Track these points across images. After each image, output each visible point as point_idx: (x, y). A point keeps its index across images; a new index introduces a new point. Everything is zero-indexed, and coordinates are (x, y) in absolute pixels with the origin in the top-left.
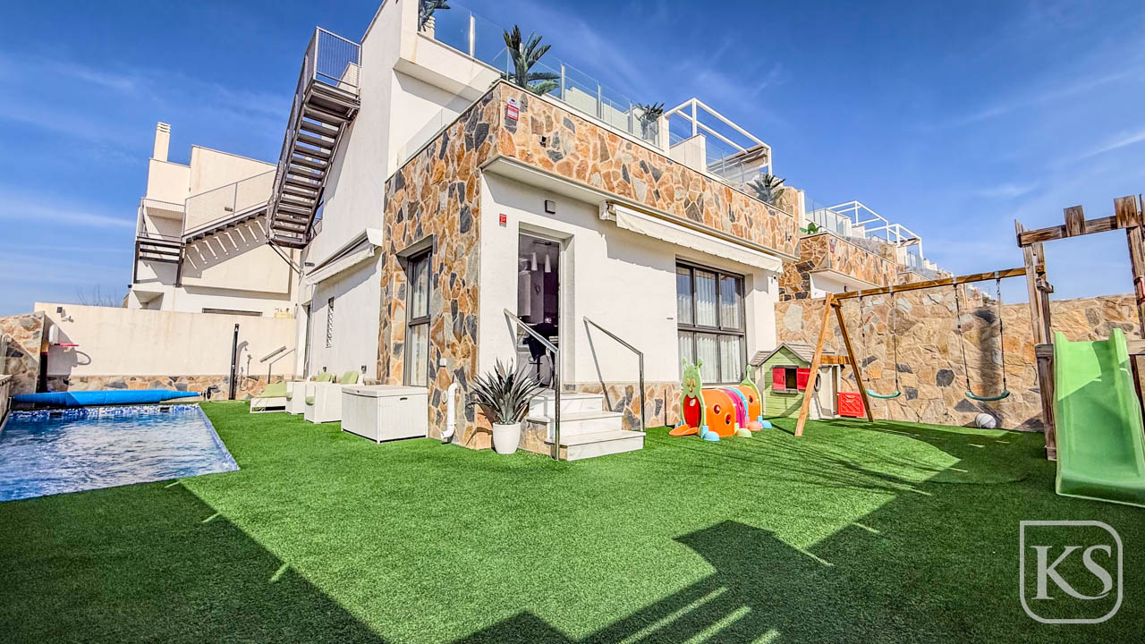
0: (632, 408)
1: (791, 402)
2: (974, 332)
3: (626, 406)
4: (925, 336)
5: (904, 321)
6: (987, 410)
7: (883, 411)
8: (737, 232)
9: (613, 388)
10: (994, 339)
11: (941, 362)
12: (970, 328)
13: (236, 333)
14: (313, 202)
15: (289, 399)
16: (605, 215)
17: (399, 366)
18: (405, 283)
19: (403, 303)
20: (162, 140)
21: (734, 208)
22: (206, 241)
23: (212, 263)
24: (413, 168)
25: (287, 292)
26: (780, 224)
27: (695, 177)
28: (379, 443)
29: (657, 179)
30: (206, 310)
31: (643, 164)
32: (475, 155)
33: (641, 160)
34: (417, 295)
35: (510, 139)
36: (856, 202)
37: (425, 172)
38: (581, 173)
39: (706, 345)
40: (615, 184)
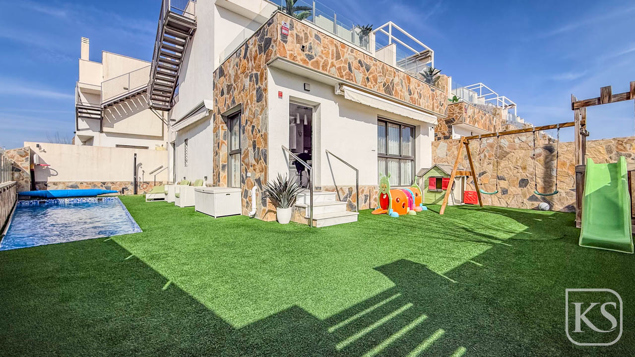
0: (352, 199)
1: (438, 196)
2: (542, 158)
3: (348, 198)
4: (514, 160)
5: (503, 152)
6: (545, 200)
7: (488, 201)
8: (412, 101)
9: (341, 188)
10: (553, 162)
11: (523, 175)
12: (540, 156)
13: (135, 159)
14: (173, 84)
15: (166, 194)
16: (338, 92)
17: (225, 177)
18: (227, 131)
19: (226, 142)
20: (85, 48)
21: (412, 87)
22: (114, 107)
23: (119, 119)
24: (228, 64)
25: (161, 136)
26: (437, 97)
27: (389, 69)
28: (215, 218)
29: (368, 71)
30: (117, 146)
31: (360, 62)
32: (264, 57)
33: (359, 59)
34: (233, 138)
35: (284, 47)
36: (481, 84)
37: (236, 66)
38: (324, 66)
39: (393, 165)
40: (344, 73)
